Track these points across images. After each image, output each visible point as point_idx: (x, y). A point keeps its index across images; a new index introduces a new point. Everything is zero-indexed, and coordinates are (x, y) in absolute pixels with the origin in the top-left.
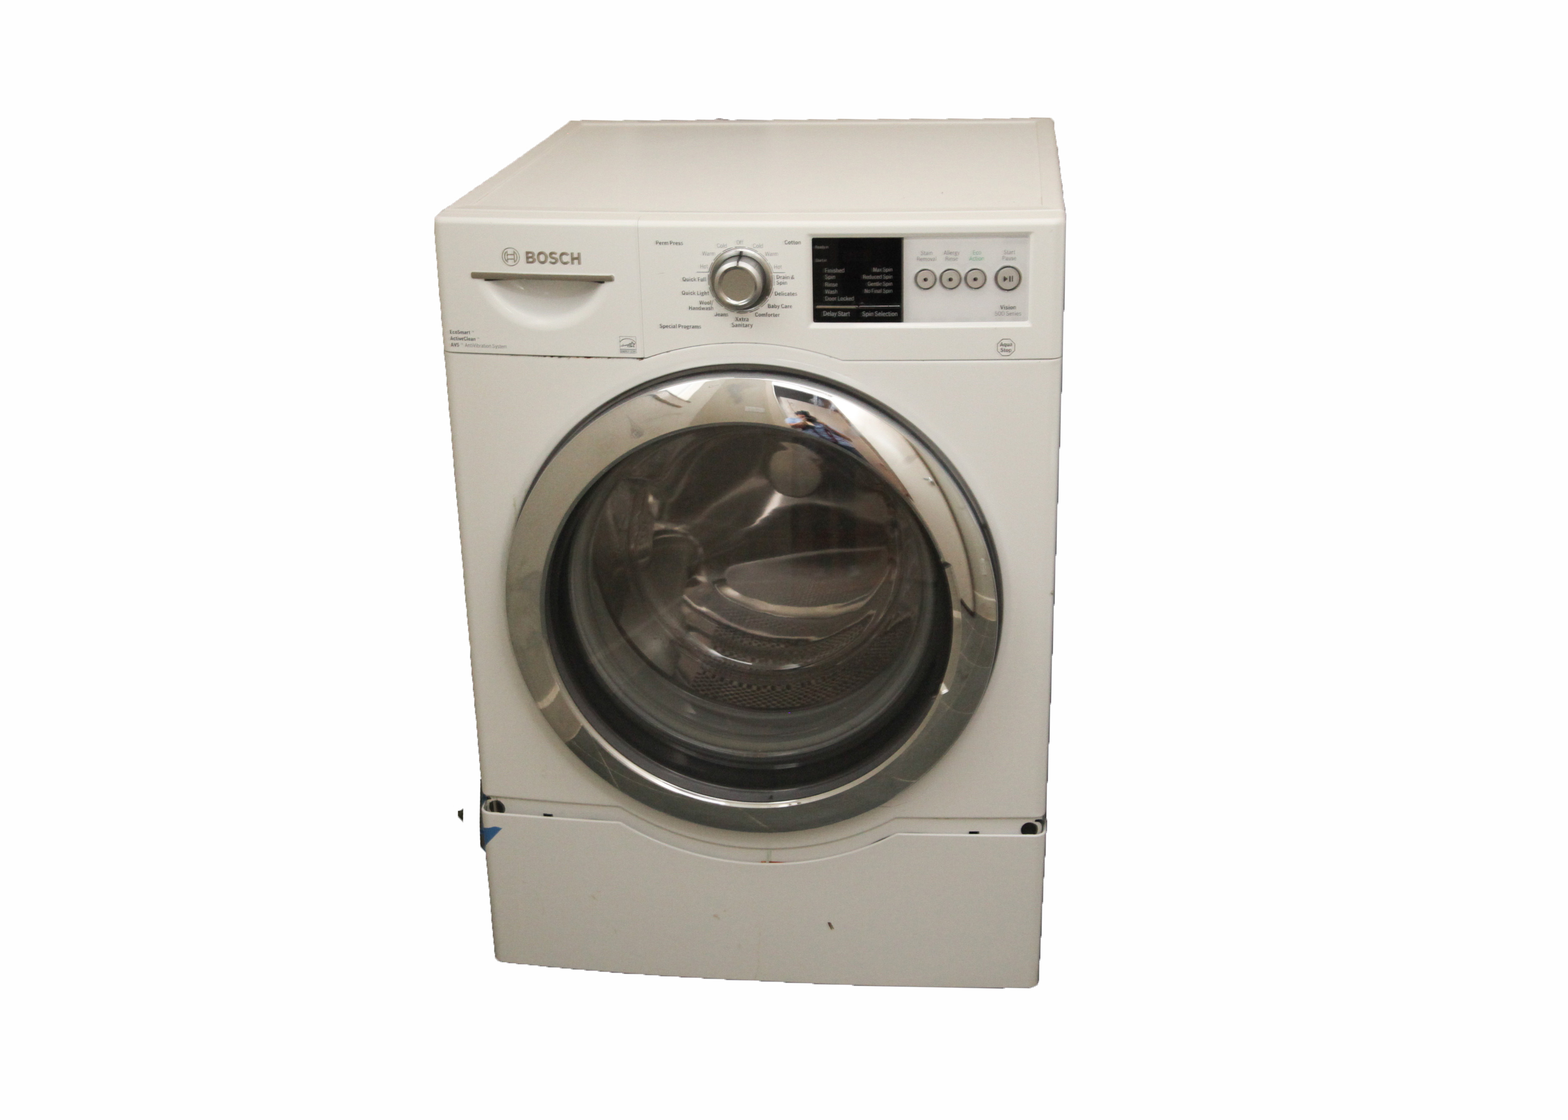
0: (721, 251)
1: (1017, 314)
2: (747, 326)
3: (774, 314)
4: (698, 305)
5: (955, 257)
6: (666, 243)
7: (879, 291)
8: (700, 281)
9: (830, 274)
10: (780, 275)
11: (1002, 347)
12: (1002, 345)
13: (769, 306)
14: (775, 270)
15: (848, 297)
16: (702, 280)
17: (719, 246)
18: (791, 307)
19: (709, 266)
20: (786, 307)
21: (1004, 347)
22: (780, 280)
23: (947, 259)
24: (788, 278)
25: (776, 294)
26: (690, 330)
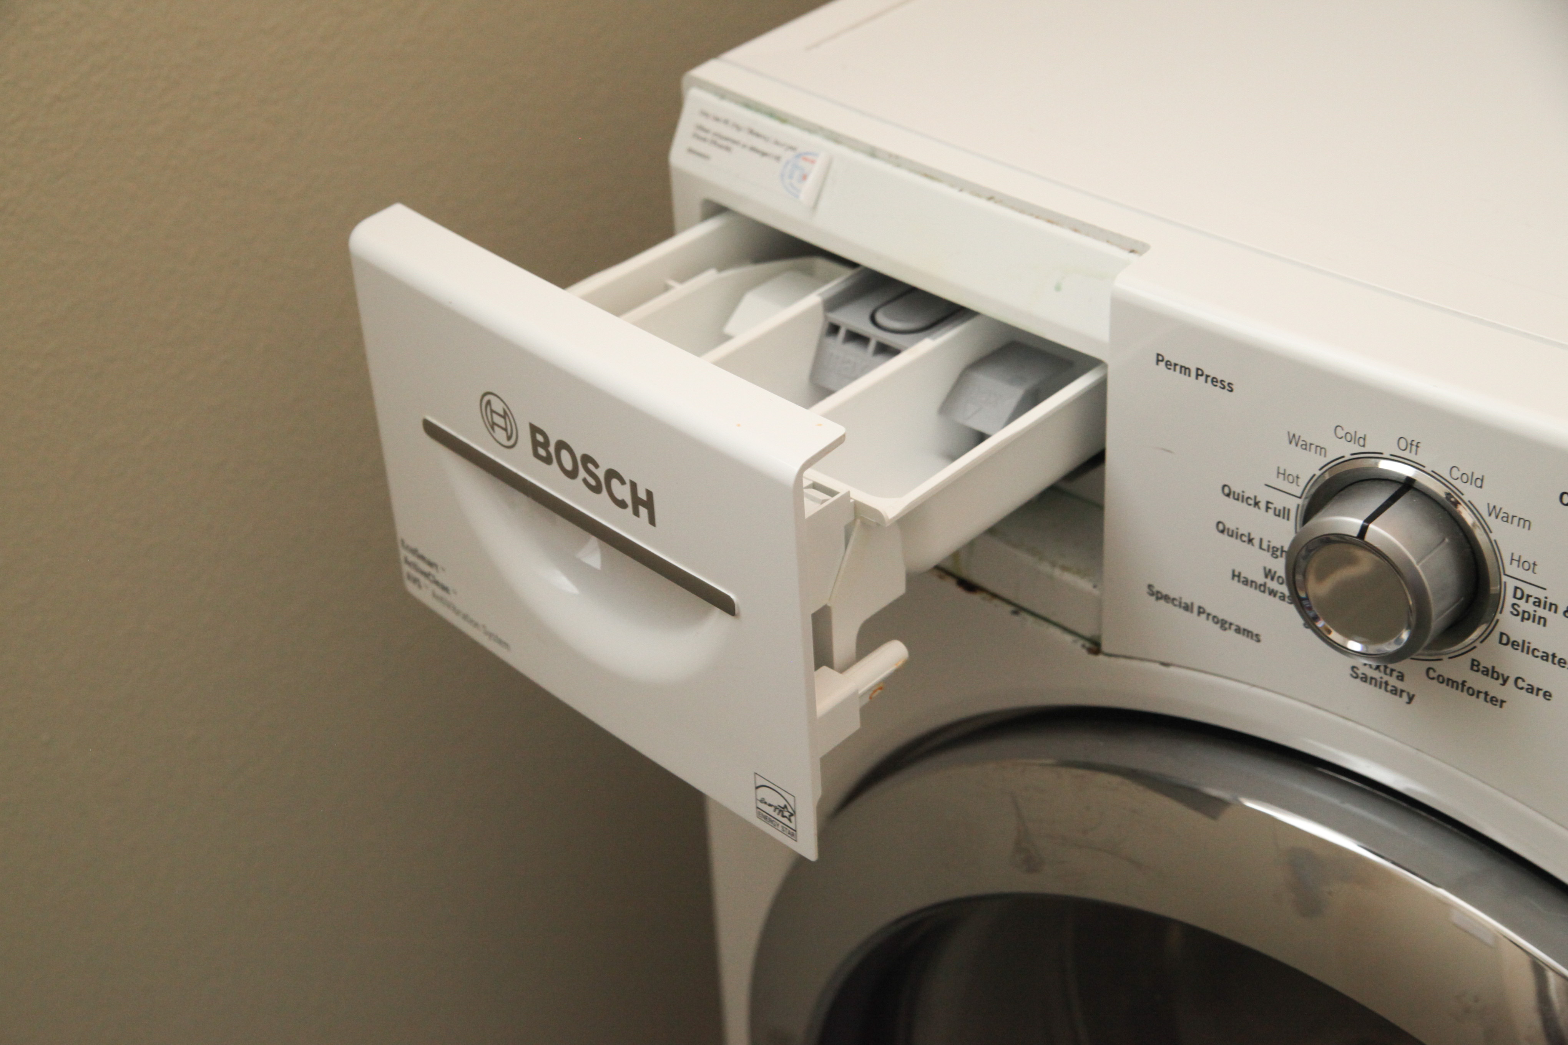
0: (1347, 450)
2: (1395, 691)
3: (1486, 694)
4: (1260, 579)
6: (1185, 370)
8: (1271, 511)
10: (1528, 590)
13: (1475, 665)
14: (1511, 569)
16: (1283, 513)
17: (1340, 433)
18: (1547, 695)
19: (1303, 482)
20: (1531, 689)
22: (1523, 605)
24: (1553, 607)
25: (1505, 640)
26: (1231, 633)
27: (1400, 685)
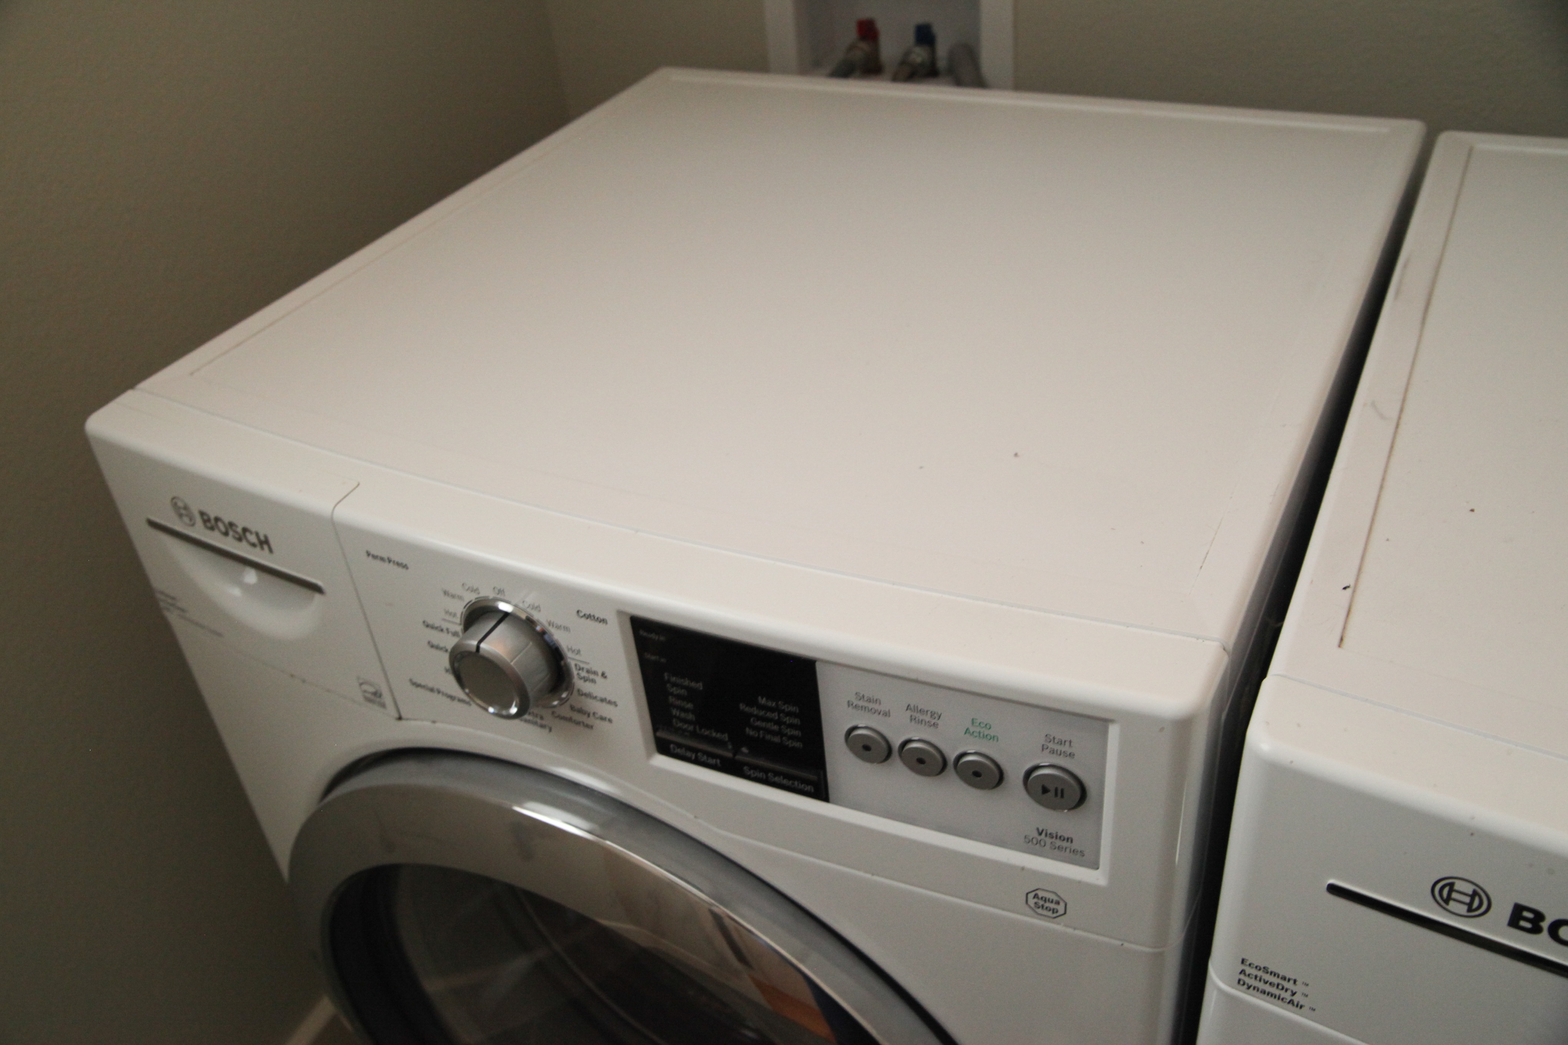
0: (471, 597)
1: (1074, 851)
2: (542, 726)
3: (583, 723)
5: (933, 721)
6: (382, 559)
7: (776, 739)
8: (450, 633)
9: (674, 685)
10: (582, 665)
11: (1036, 900)
12: (1036, 896)
13: (572, 708)
14: (571, 655)
15: (717, 731)
16: (456, 634)
17: (465, 588)
18: (610, 721)
19: (459, 615)
20: (602, 718)
21: (1041, 903)
22: (583, 674)
23: (912, 719)
24: (595, 673)
25: (581, 693)
26: (456, 702)
27: (544, 722)
